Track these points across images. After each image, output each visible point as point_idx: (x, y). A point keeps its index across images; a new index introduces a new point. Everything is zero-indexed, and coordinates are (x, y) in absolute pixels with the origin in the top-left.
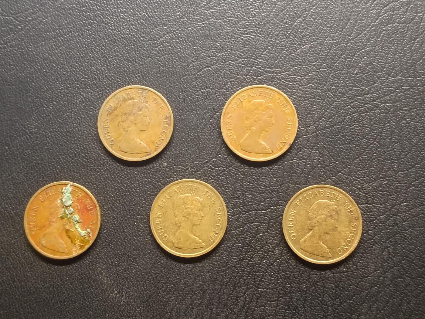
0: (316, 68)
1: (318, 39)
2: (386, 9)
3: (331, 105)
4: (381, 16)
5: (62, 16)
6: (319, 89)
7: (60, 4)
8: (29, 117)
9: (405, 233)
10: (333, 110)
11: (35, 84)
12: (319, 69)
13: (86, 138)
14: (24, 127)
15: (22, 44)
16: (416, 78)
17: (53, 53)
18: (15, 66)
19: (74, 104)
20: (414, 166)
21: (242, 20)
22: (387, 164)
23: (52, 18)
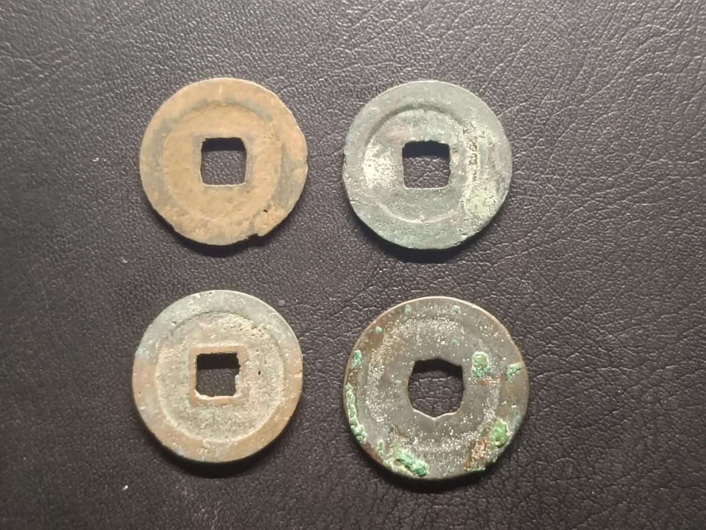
0: (528, 144)
1: (530, 97)
2: (641, 49)
3: (553, 205)
4: (634, 60)
5: (112, 57)
6: (533, 180)
7: (108, 38)
8: (59, 224)
9: (673, 414)
10: (555, 213)
11: (68, 170)
12: (533, 147)
13: (153, 258)
14: (52, 241)
15: (47, 105)
16: (692, 161)
17: (98, 119)
18: (34, 140)
19: (132, 203)
20: (686, 306)
21: (407, 66)
22: (643, 303)
23: (94, 61)
